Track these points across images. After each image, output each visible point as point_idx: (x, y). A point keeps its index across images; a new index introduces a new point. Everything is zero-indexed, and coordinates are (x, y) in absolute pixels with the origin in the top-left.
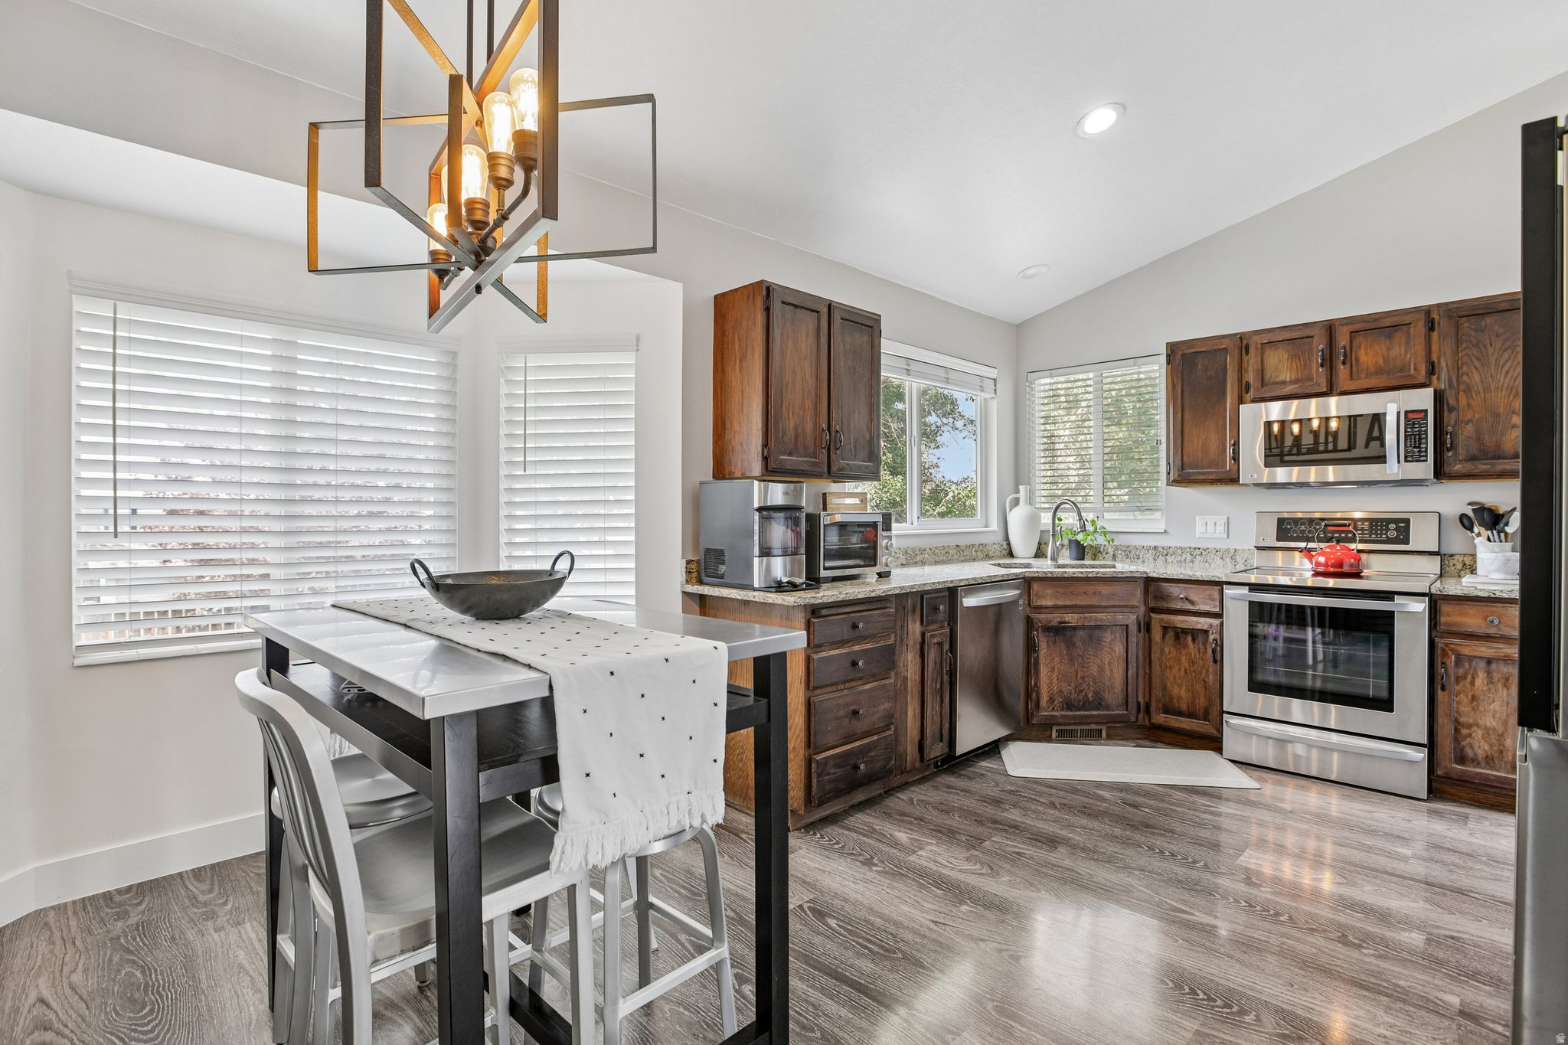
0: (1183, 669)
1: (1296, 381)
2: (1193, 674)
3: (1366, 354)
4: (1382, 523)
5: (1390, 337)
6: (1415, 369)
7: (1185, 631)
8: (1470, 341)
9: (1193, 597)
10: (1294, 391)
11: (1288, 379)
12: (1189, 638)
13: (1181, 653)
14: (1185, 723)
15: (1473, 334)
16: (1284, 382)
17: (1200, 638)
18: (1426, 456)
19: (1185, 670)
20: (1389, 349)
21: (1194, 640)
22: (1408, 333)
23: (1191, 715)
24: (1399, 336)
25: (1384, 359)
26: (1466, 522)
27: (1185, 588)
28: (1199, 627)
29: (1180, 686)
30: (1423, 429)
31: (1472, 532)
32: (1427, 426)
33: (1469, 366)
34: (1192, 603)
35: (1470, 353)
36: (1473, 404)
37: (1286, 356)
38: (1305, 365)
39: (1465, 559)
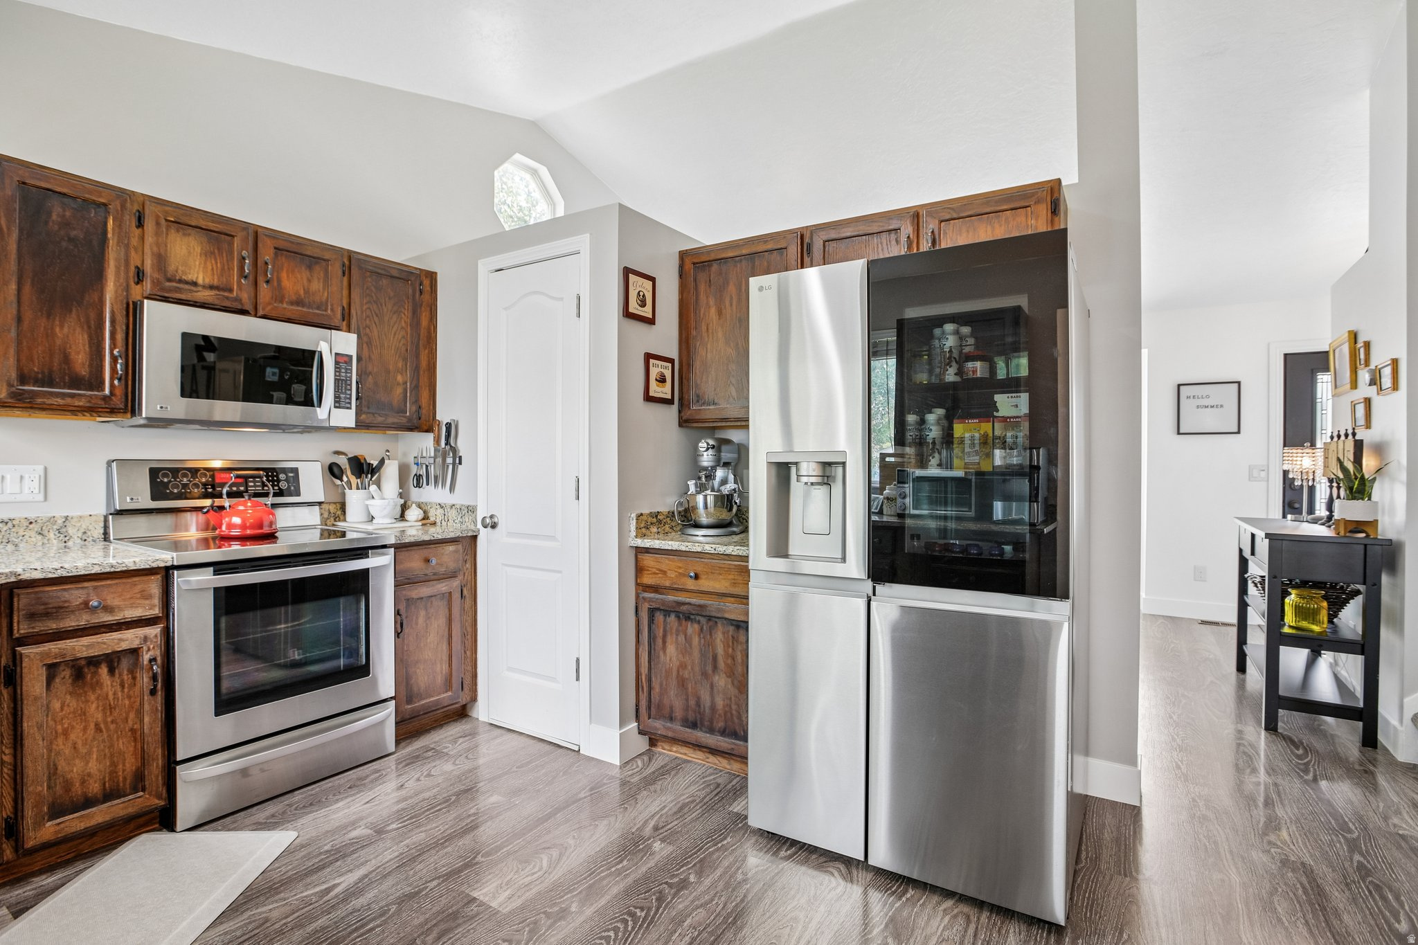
0: (92, 726)
1: (211, 287)
2: (112, 727)
3: (288, 276)
4: (272, 473)
5: (310, 267)
6: (332, 310)
7: (93, 662)
8: (372, 297)
9: (113, 601)
10: (210, 300)
11: (200, 281)
12: (104, 670)
13: (87, 701)
14: (99, 815)
15: (374, 290)
16: (195, 284)
17: (125, 664)
18: (350, 403)
19: (97, 725)
20: (309, 281)
21: (112, 671)
22: (326, 271)
23: (109, 795)
24: (318, 271)
25: (304, 290)
26: (336, 470)
27: (95, 588)
28: (124, 646)
29: (86, 758)
30: (349, 375)
31: (342, 481)
32: (351, 373)
33: (370, 320)
34: (108, 609)
35: (371, 307)
36: (373, 357)
37: (198, 249)
38: (223, 269)
39: (330, 507)
